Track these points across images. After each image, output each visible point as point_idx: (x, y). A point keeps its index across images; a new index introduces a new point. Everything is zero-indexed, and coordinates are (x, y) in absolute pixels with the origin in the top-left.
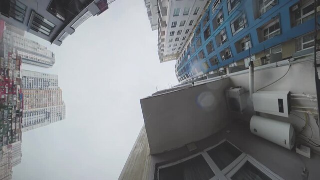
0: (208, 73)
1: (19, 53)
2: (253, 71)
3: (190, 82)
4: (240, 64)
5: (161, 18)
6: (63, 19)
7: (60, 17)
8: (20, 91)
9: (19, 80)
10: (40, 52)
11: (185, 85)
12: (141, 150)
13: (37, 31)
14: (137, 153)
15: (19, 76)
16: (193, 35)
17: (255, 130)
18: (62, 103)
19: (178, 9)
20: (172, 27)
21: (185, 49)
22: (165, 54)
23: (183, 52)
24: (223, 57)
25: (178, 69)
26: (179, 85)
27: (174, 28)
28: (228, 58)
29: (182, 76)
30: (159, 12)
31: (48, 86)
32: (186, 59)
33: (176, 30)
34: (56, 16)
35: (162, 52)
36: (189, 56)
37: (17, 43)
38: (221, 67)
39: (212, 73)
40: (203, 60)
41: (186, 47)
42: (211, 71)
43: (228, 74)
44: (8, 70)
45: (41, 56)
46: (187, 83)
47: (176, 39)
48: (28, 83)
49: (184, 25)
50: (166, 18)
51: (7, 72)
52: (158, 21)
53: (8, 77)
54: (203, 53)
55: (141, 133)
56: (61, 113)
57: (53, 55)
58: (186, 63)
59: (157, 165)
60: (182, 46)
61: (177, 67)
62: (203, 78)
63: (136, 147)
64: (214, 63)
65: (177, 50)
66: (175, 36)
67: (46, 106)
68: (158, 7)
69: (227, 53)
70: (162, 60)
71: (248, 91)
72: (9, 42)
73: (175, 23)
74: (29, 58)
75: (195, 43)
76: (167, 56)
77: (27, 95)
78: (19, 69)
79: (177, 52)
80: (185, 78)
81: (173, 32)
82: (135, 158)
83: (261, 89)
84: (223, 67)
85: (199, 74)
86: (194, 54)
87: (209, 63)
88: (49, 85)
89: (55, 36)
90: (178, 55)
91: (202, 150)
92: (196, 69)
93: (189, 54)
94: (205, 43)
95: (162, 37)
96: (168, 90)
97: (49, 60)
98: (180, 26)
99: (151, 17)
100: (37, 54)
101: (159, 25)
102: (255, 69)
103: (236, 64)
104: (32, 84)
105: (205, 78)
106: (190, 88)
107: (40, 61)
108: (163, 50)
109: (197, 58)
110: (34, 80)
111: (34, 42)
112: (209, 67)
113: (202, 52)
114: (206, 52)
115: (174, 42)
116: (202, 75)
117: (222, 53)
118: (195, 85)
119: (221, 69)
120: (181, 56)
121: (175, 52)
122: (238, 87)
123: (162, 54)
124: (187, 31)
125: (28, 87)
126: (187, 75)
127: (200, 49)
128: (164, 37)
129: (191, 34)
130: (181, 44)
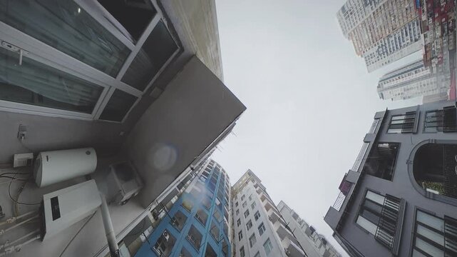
0: (180, 196)
1: (428, 72)
2: (110, 244)
3: (197, 169)
4: (135, 243)
5: (281, 222)
6: (381, 145)
7: (385, 145)
8: (420, 12)
9: (424, 28)
10: (399, 90)
11: (202, 160)
12: (209, 51)
13: (408, 114)
14: (211, 44)
15: (425, 36)
16: (230, 239)
17: (88, 153)
18: (350, 36)
19: (268, 252)
20: (263, 224)
21: (230, 208)
22: (250, 182)
23: (229, 203)
24: (167, 238)
25: (223, 176)
26: (209, 156)
27: (259, 224)
28: (159, 240)
29: (212, 170)
30: (286, 226)
31: (379, 47)
32: (220, 197)
33: (256, 224)
34: (389, 143)
35: (255, 184)
36: (218, 203)
37: (431, 83)
38: (164, 217)
39: (174, 200)
40: (195, 211)
41: (229, 213)
42: (177, 201)
43: (148, 213)
44: (442, 36)
45: (396, 86)
46: (201, 164)
47: (249, 214)
48: (410, 34)
49: (250, 239)
50: (275, 227)
51: (443, 31)
52: (281, 216)
53: (441, 24)
54: (201, 221)
55: (221, 69)
56: (346, 19)
57: (382, 96)
58: (217, 189)
59: (182, 50)
60: (235, 209)
61: (226, 177)
62: (183, 184)
63: (217, 49)
64: (177, 217)
65: (239, 200)
66: (252, 216)
67: (374, 13)
68: (290, 231)
69: (164, 248)
70: (250, 173)
71: (109, 204)
72: (443, 77)
73: (261, 232)
74: (413, 72)
75: (221, 228)
76: (247, 183)
77: (409, 11)
78: (426, 47)
79: (236, 198)
80: (206, 169)
81: (257, 218)
82: (210, 37)
83: (88, 219)
84: (161, 220)
85: (191, 187)
86: (213, 210)
87: (184, 211)
88: (378, 51)
89: (385, 120)
90: (234, 194)
91: (143, 96)
92: (199, 190)
93: (220, 206)
94: (206, 240)
95: (266, 201)
96: (219, 141)
97: (386, 86)
98: (254, 234)
99: (292, 214)
100: (403, 84)
101: (278, 213)
102: (108, 250)
103: (143, 238)
104: (405, 35)
105: (179, 187)
106: (193, 161)
107: (397, 77)
108: (256, 187)
109: (206, 208)
110: (402, 45)
111: (409, 97)
112: (183, 205)
113: (203, 223)
114: (198, 226)
115: (249, 207)
116: (186, 188)
117: (172, 243)
118: (189, 168)
119: (162, 214)
120: (230, 196)
121: (239, 195)
122: (127, 201)
123: (253, 181)
124: (241, 236)
125: (410, 26)
126: (207, 175)
127: (209, 224)
128: (263, 204)
129: (234, 236)
130: (238, 211)
